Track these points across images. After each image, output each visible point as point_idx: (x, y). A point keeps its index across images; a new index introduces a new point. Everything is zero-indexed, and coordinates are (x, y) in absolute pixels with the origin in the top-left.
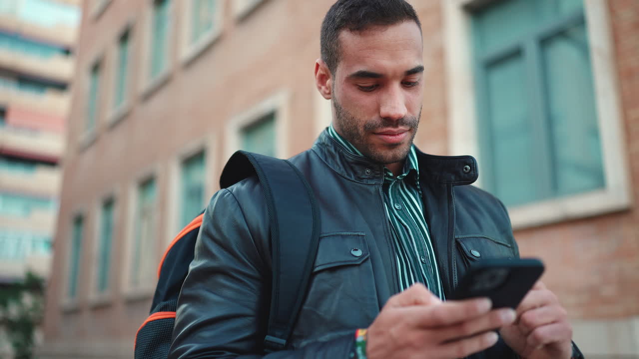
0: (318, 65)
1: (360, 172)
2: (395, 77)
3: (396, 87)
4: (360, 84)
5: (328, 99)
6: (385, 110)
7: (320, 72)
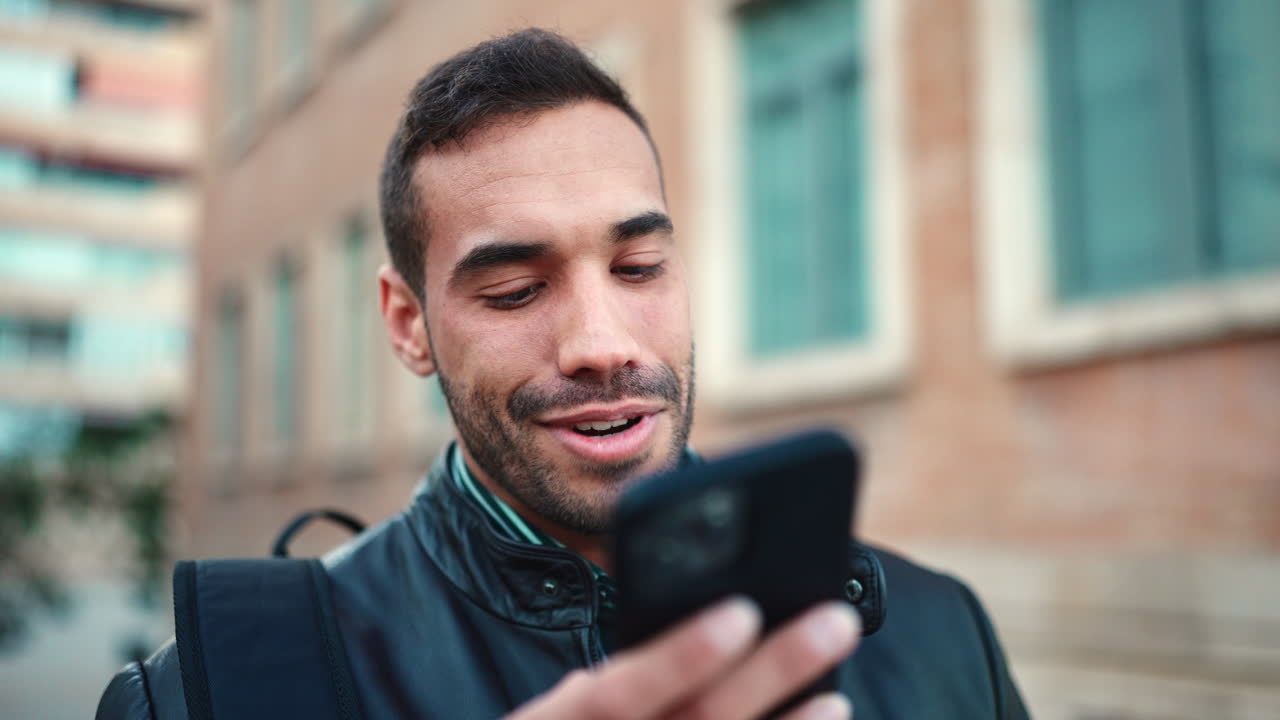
0: (386, 286)
1: (526, 589)
2: (582, 246)
3: (590, 277)
4: (490, 292)
5: (426, 374)
6: (572, 353)
7: (396, 301)
